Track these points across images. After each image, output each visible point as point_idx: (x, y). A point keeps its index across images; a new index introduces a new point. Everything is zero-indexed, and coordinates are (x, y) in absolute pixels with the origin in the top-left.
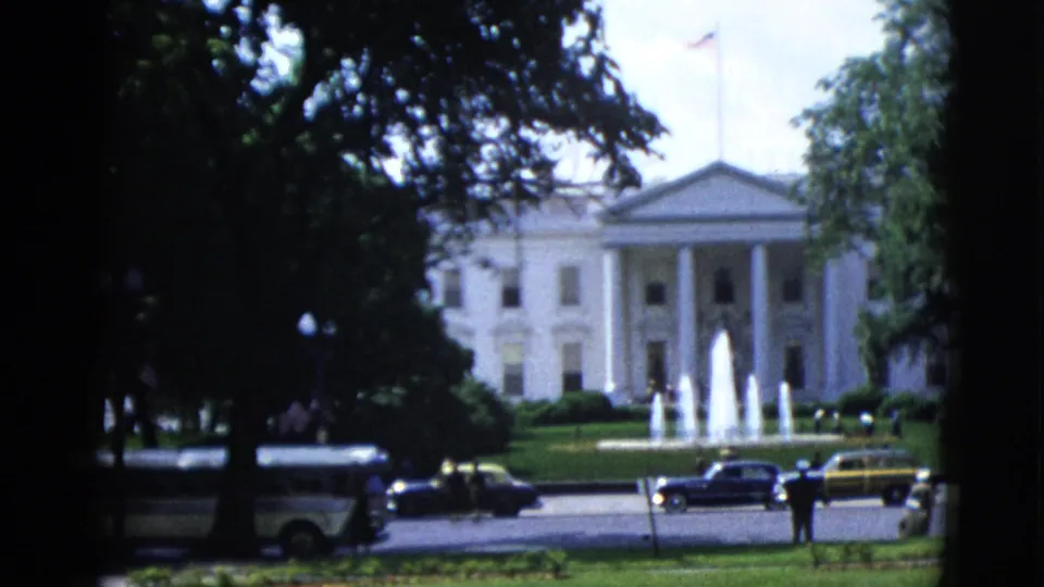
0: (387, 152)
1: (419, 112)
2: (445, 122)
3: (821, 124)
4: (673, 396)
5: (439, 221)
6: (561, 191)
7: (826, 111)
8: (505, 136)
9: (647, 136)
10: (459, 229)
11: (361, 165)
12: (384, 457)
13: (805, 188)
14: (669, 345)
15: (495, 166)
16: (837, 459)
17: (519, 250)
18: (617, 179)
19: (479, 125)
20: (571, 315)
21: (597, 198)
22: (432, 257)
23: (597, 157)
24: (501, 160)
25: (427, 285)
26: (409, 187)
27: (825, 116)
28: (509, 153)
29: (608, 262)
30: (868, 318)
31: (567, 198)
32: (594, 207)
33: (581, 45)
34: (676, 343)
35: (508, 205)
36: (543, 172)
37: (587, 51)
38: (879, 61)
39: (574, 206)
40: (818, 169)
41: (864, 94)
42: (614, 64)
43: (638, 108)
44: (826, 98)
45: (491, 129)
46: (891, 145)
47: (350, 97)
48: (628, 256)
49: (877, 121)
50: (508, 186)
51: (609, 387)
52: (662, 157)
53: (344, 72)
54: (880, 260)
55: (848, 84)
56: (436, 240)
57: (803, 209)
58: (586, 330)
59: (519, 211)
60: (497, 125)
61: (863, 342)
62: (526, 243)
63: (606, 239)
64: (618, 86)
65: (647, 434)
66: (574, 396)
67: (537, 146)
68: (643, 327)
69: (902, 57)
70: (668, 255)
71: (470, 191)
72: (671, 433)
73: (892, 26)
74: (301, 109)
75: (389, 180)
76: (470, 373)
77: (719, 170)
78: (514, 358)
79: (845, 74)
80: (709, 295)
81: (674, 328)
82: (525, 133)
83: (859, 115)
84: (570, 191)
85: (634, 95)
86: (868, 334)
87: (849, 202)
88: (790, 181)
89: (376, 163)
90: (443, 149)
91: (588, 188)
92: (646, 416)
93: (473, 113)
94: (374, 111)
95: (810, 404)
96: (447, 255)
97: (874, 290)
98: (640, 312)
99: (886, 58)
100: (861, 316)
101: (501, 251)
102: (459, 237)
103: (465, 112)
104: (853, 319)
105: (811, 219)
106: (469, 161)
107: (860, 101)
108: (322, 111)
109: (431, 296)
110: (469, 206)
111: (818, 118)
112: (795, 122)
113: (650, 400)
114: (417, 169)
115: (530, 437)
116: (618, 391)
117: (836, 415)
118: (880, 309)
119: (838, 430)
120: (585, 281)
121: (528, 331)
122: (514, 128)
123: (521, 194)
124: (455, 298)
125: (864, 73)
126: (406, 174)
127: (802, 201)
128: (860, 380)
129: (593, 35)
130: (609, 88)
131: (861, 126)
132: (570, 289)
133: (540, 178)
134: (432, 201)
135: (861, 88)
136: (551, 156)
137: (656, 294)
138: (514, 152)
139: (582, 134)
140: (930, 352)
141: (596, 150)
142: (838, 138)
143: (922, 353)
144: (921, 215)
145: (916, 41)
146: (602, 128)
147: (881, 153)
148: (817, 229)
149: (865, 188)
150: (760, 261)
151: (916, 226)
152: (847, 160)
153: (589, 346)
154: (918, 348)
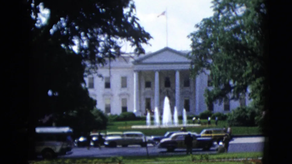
0: (73, 44)
2: (89, 36)
3: (195, 37)
4: (153, 113)
5: (88, 63)
6: (122, 55)
7: (197, 33)
8: (107, 39)
9: (146, 39)
10: (93, 66)
11: (65, 48)
12: (71, 130)
13: (191, 54)
14: (152, 99)
15: (103, 48)
17: (110, 72)
18: (138, 52)
19: (99, 37)
20: (124, 90)
21: (132, 57)
22: (85, 74)
23: (132, 45)
24: (105, 46)
25: (84, 82)
26: (80, 54)
27: (196, 35)
28: (107, 44)
29: (135, 75)
30: (208, 92)
31: (123, 57)
32: (131, 60)
33: (128, 14)
34: (154, 98)
35: (107, 59)
36: (117, 49)
37: (130, 16)
38: (212, 19)
39: (126, 60)
40: (194, 49)
41: (208, 28)
42: (138, 19)
43: (144, 31)
44: (197, 30)
45: (102, 38)
46: (215, 42)
47: (63, 29)
48: (140, 73)
49: (211, 36)
50: (107, 54)
51: (135, 111)
52: (151, 45)
53: (61, 21)
54: (212, 75)
55: (203, 26)
56: (86, 69)
57: (190, 61)
58: (128, 95)
59: (110, 61)
60: (104, 36)
61: (206, 98)
62: (112, 70)
63: (135, 69)
64: (139, 25)
65: (145, 124)
66: (125, 113)
67: (115, 42)
68: (145, 94)
69: (218, 18)
70: (153, 73)
71: (97, 55)
72: (152, 124)
73: (216, 9)
74: (49, 32)
75: (74, 53)
76: (95, 107)
77: (167, 49)
78: (108, 103)
79: (203, 23)
80: (163, 85)
81: (153, 95)
82: (113, 39)
83: (206, 34)
84: (124, 55)
85: (143, 28)
86: (207, 96)
87: (203, 58)
88: (187, 53)
89: (70, 47)
90: (89, 43)
91: (130, 55)
92: (145, 119)
93: (98, 33)
94: (69, 33)
95: (191, 116)
96: (90, 73)
97: (210, 84)
98: (144, 90)
99: (214, 19)
100: (206, 91)
101: (105, 72)
102: (93, 68)
103: (94, 32)
104: (204, 92)
105: (192, 63)
106: (96, 47)
107: (207, 30)
108: (55, 32)
109: (85, 85)
110: (96, 60)
111: (194, 35)
112: (188, 37)
114: (81, 48)
115: (112, 125)
116: (137, 112)
117: (199, 119)
118: (211, 89)
119: (199, 123)
121: (112, 95)
122: (109, 38)
123: (112, 56)
124: (92, 86)
125: (208, 22)
126: (79, 50)
127: (190, 58)
128: (205, 109)
129: (132, 11)
130: (136, 26)
131: (207, 37)
132: (124, 83)
133: (116, 51)
134: (86, 58)
135: (207, 27)
136: (120, 45)
137: (148, 85)
138: (109, 44)
139: (128, 40)
140: (225, 101)
141: (132, 43)
142: (200, 41)
143: (223, 101)
144: (223, 62)
145: (222, 14)
146: (134, 37)
147: (212, 45)
148: (194, 66)
149: (207, 55)
150: (178, 75)
151: (222, 66)
152: (203, 47)
153: (129, 99)
154: (222, 100)
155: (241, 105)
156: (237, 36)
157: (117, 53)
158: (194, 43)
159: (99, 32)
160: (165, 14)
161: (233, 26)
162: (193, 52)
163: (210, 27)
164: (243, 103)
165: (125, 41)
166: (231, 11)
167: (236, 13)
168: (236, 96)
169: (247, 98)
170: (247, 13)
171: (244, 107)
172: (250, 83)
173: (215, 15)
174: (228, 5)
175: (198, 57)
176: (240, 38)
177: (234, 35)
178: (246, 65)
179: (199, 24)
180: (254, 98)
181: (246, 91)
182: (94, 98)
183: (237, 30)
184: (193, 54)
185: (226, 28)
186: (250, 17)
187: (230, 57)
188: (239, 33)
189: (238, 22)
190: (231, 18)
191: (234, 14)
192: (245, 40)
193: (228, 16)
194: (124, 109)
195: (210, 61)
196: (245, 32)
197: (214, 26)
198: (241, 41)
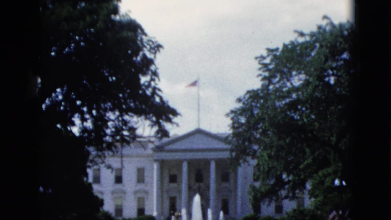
0: (73, 124)
1: (85, 109)
3: (237, 115)
4: (180, 217)
5: (92, 150)
6: (138, 139)
7: (239, 110)
8: (117, 118)
9: (171, 116)
10: (100, 153)
11: (63, 129)
13: (230, 138)
14: (178, 199)
15: (113, 130)
17: (122, 161)
18: (159, 135)
19: (107, 115)
20: (141, 186)
21: (152, 142)
22: (89, 164)
23: (152, 126)
24: (116, 127)
25: (86, 175)
26: (81, 137)
27: (238, 112)
28: (119, 125)
29: (155, 166)
30: (254, 188)
31: (140, 142)
32: (151, 146)
33: (147, 84)
34: (180, 197)
35: (118, 144)
36: (131, 132)
37: (149, 85)
38: (259, 92)
39: (143, 145)
40: (235, 132)
41: (253, 104)
42: (159, 90)
43: (169, 107)
44: (239, 105)
45: (112, 116)
46: (263, 122)
47: (59, 103)
48: (163, 164)
49: (258, 114)
50: (118, 138)
51: (155, 214)
52: (178, 125)
53: (57, 94)
54: (258, 165)
55: (247, 100)
56: (91, 158)
57: (228, 147)
58: (146, 193)
59: (122, 146)
60: (114, 114)
61: (251, 197)
62: (124, 159)
63: (155, 158)
64: (161, 98)
66: (142, 217)
67: (129, 122)
68: (168, 191)
69: (268, 90)
70: (178, 164)
71: (104, 139)
73: (265, 78)
74: (42, 108)
75: (73, 135)
76: (102, 208)
77: (199, 132)
78: (119, 203)
79: (248, 96)
80: (193, 179)
81: (180, 192)
82: (126, 117)
83: (252, 111)
84: (141, 139)
85: (167, 102)
86: (253, 194)
87: (247, 143)
88: (224, 136)
89: (69, 128)
90: (94, 123)
91: (149, 139)
93: (106, 110)
94: (68, 108)
96: (96, 164)
97: (256, 177)
98: (167, 185)
99: (262, 91)
100: (250, 186)
101: (114, 162)
102: (100, 156)
103: (102, 109)
104: (248, 188)
105: (232, 151)
106: (104, 128)
107: (252, 106)
108: (47, 107)
109: (88, 179)
110: (104, 145)
111: (235, 113)
112: (227, 115)
114: (84, 130)
116: (159, 215)
118: (257, 184)
120: (146, 174)
121: (124, 193)
123: (123, 140)
124: (97, 180)
125: (254, 95)
126: (80, 133)
127: (229, 143)
128: (250, 212)
129: (152, 80)
130: (157, 99)
131: (252, 115)
132: (141, 177)
133: (131, 134)
134: (90, 144)
135: (252, 101)
136: (135, 126)
137: (173, 179)
138: (120, 123)
139: (146, 118)
140: (277, 201)
141: (153, 123)
142: (243, 120)
143: (273, 202)
144: (274, 149)
145: (274, 84)
146: (155, 115)
147: (259, 126)
148: (234, 154)
149: (252, 139)
150: (213, 165)
151: (273, 154)
152: (246, 129)
153: (147, 198)
154: (272, 199)
155: (299, 206)
156: (293, 115)
157: (132, 136)
158: (234, 123)
159: (108, 108)
160: (197, 83)
161: (288, 100)
162: (235, 135)
163: (258, 102)
164: (301, 204)
165: (142, 120)
166: (285, 80)
167: (291, 84)
168: (291, 195)
169: (306, 197)
170: (307, 83)
171: (301, 208)
172: (310, 176)
173: (262, 85)
174: (282, 73)
175: (240, 142)
176: (297, 117)
177: (288, 113)
178: (305, 153)
179: (242, 98)
180: (316, 197)
181: (305, 187)
182: (100, 196)
183: (293, 106)
184: (233, 137)
185: (278, 104)
186: (310, 88)
187: (281, 142)
188: (296, 110)
189: (294, 96)
190: (285, 89)
191: (288, 84)
192: (303, 120)
193: (281, 87)
194: (141, 211)
195: (256, 147)
196: (304, 109)
197: (262, 101)
198: (297, 120)
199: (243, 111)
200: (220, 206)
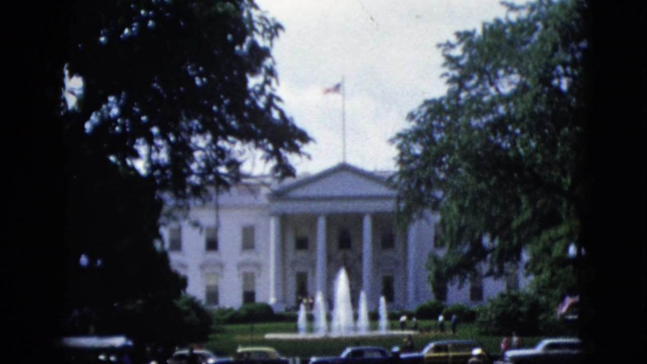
0: (136, 155)
1: (155, 130)
2: (172, 138)
3: (407, 141)
4: (311, 306)
5: (168, 197)
6: (244, 181)
7: (410, 132)
8: (209, 145)
9: (298, 142)
10: (181, 203)
11: (119, 163)
12: (130, 343)
13: (396, 179)
14: (310, 278)
15: (203, 164)
16: (432, 345)
17: (217, 217)
18: (279, 174)
19: (193, 139)
20: (248, 256)
21: (267, 185)
22: (162, 219)
23: (267, 159)
24: (206, 160)
25: (160, 237)
26: (150, 177)
27: (410, 136)
28: (211, 156)
29: (273, 224)
30: (436, 260)
31: (248, 185)
32: (265, 191)
33: (257, 89)
34: (314, 274)
35: (211, 189)
36: (234, 167)
37: (262, 91)
38: (444, 102)
39: (252, 190)
40: (404, 169)
41: (435, 123)
42: (279, 99)
43: (294, 127)
44: (410, 125)
45: (200, 141)
46: (451, 154)
47: (112, 121)
48: (285, 221)
49: (442, 139)
50: (211, 177)
51: (272, 301)
52: (309, 157)
53: (109, 105)
54: (443, 223)
55: (425, 116)
56: (166, 209)
57: (395, 193)
58: (258, 266)
59: (218, 192)
60: (205, 138)
61: (430, 273)
62: (222, 212)
63: (273, 210)
64: (282, 113)
65: (296, 330)
66: (250, 306)
67: (229, 152)
68: (294, 263)
69: (458, 99)
70: (311, 220)
71: (188, 179)
72: (311, 330)
73: (453, 80)
74: (84, 129)
75: (137, 173)
76: (185, 291)
77: (344, 168)
78: (212, 282)
79: (425, 109)
80: (335, 243)
81: (313, 265)
82: (221, 143)
83: (431, 136)
84: (249, 181)
85: (292, 119)
86: (434, 268)
87: (423, 188)
88: (387, 176)
89: (129, 162)
90: (172, 154)
91: (261, 179)
92: (295, 319)
93: (190, 132)
94: (128, 129)
95: (397, 312)
96: (175, 219)
97: (439, 243)
98: (292, 254)
99: (448, 100)
100: (430, 256)
101: (206, 217)
102: (180, 207)
103: (183, 129)
104: (425, 259)
105: (399, 199)
106: (187, 161)
107: (432, 126)
108: (96, 128)
109: (163, 243)
110: (188, 190)
111: (405, 139)
112: (392, 141)
113: (297, 308)
114: (154, 166)
115: (222, 331)
116: (278, 302)
117: (414, 319)
118: (442, 253)
119: (415, 328)
120: (259, 235)
121: (221, 266)
122: (215, 141)
123: (220, 182)
124: (177, 245)
125: (435, 108)
126: (148, 169)
127: (395, 187)
128: (429, 298)
129: (267, 82)
130: (276, 115)
131: (432, 142)
132: (249, 241)
133: (230, 173)
134: (164, 186)
135: (433, 118)
136: (240, 159)
137: (302, 244)
138: (214, 155)
139: (257, 146)
140: (473, 280)
141: (267, 154)
142: (417, 149)
143: (467, 280)
144: (469, 197)
145: (468, 89)
146: (271, 140)
147: (444, 159)
148: (403, 205)
149: (432, 180)
150: (367, 223)
151: (467, 204)
152: (423, 163)
153: (259, 275)
154: (465, 277)
155: (509, 288)
156: (499, 140)
157: (233, 175)
158: (402, 154)
159: (194, 128)
160: (341, 88)
161: (491, 117)
162: (402, 173)
163: (441, 120)
164: (513, 284)
165: (250, 149)
166: (487, 84)
167: (497, 90)
168: (496, 269)
169: (521, 272)
170: (522, 89)
171: (513, 292)
172: (528, 240)
173: (449, 92)
174: (482, 72)
175: (413, 186)
176: (506, 144)
177: (492, 138)
178: (519, 203)
179: (415, 113)
180: (538, 273)
181: (519, 258)
182: (182, 272)
183: (500, 125)
184: (401, 179)
185: (474, 122)
186: (528, 97)
187: (482, 186)
188: (505, 132)
189: (502, 109)
190: (486, 99)
191: (492, 90)
192: (517, 150)
193: (481, 95)
194: (249, 296)
195: (439, 194)
196: (518, 131)
197: (448, 118)
198: (507, 150)
199: (417, 135)
200: (380, 288)
